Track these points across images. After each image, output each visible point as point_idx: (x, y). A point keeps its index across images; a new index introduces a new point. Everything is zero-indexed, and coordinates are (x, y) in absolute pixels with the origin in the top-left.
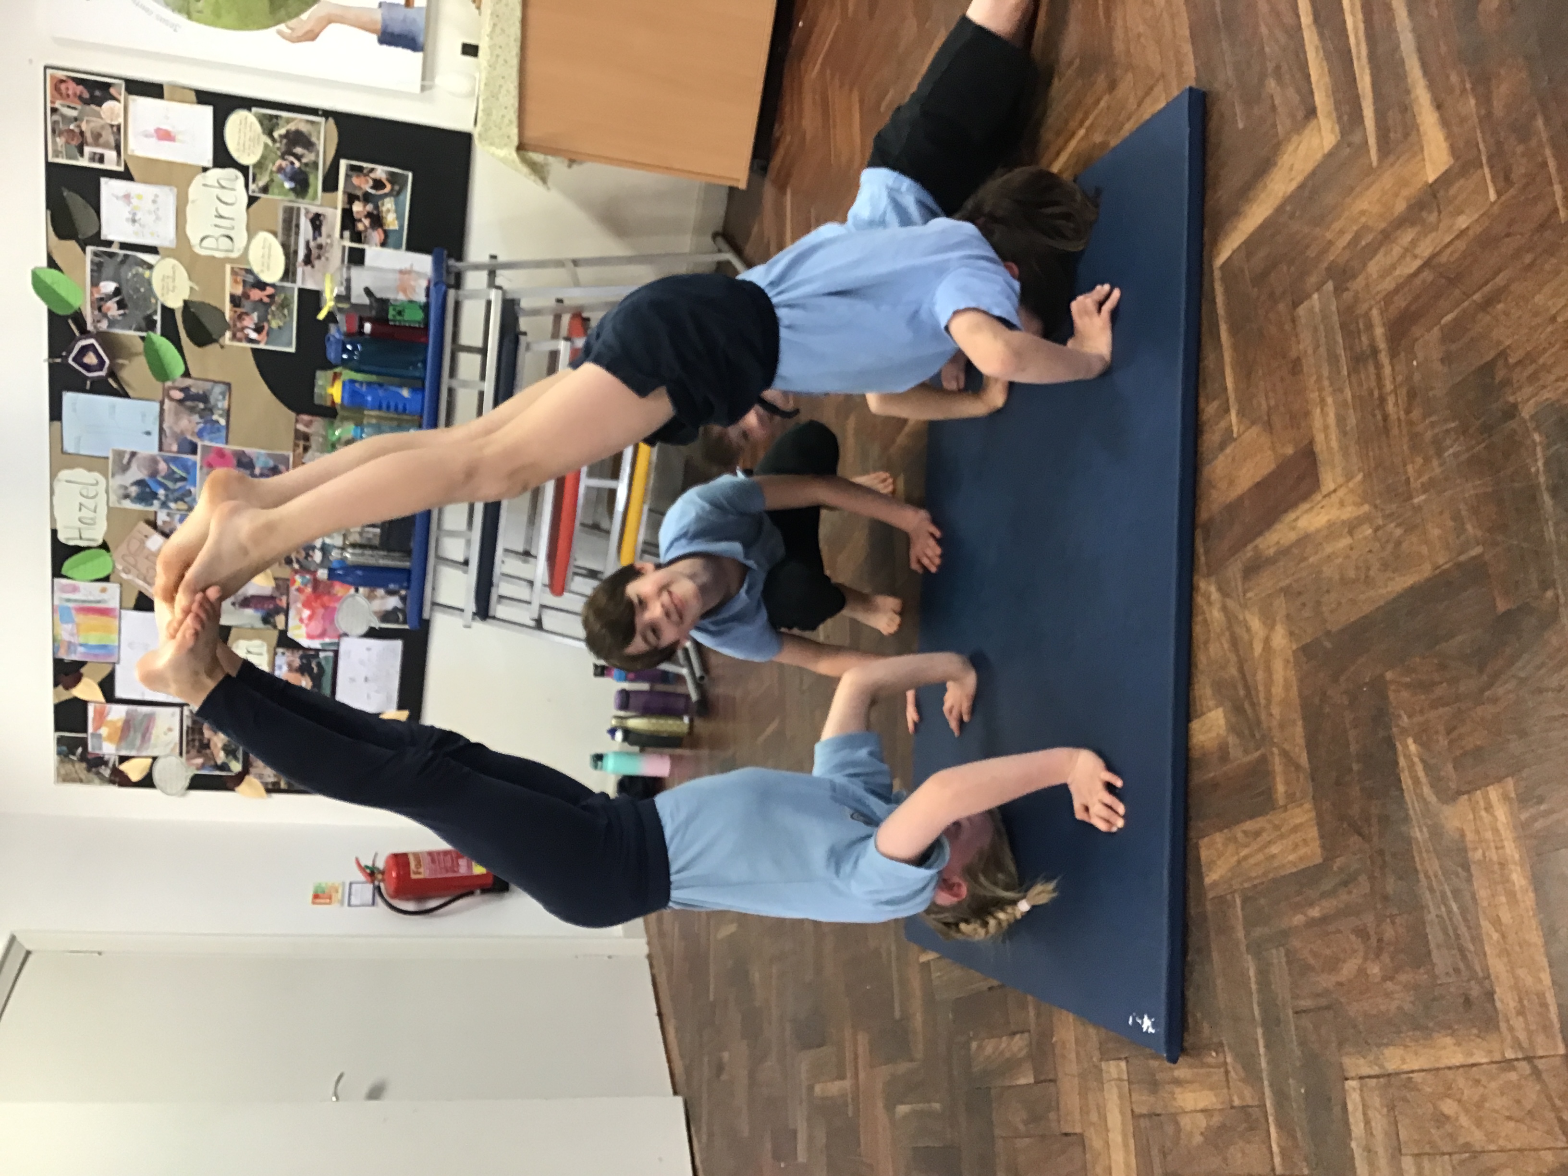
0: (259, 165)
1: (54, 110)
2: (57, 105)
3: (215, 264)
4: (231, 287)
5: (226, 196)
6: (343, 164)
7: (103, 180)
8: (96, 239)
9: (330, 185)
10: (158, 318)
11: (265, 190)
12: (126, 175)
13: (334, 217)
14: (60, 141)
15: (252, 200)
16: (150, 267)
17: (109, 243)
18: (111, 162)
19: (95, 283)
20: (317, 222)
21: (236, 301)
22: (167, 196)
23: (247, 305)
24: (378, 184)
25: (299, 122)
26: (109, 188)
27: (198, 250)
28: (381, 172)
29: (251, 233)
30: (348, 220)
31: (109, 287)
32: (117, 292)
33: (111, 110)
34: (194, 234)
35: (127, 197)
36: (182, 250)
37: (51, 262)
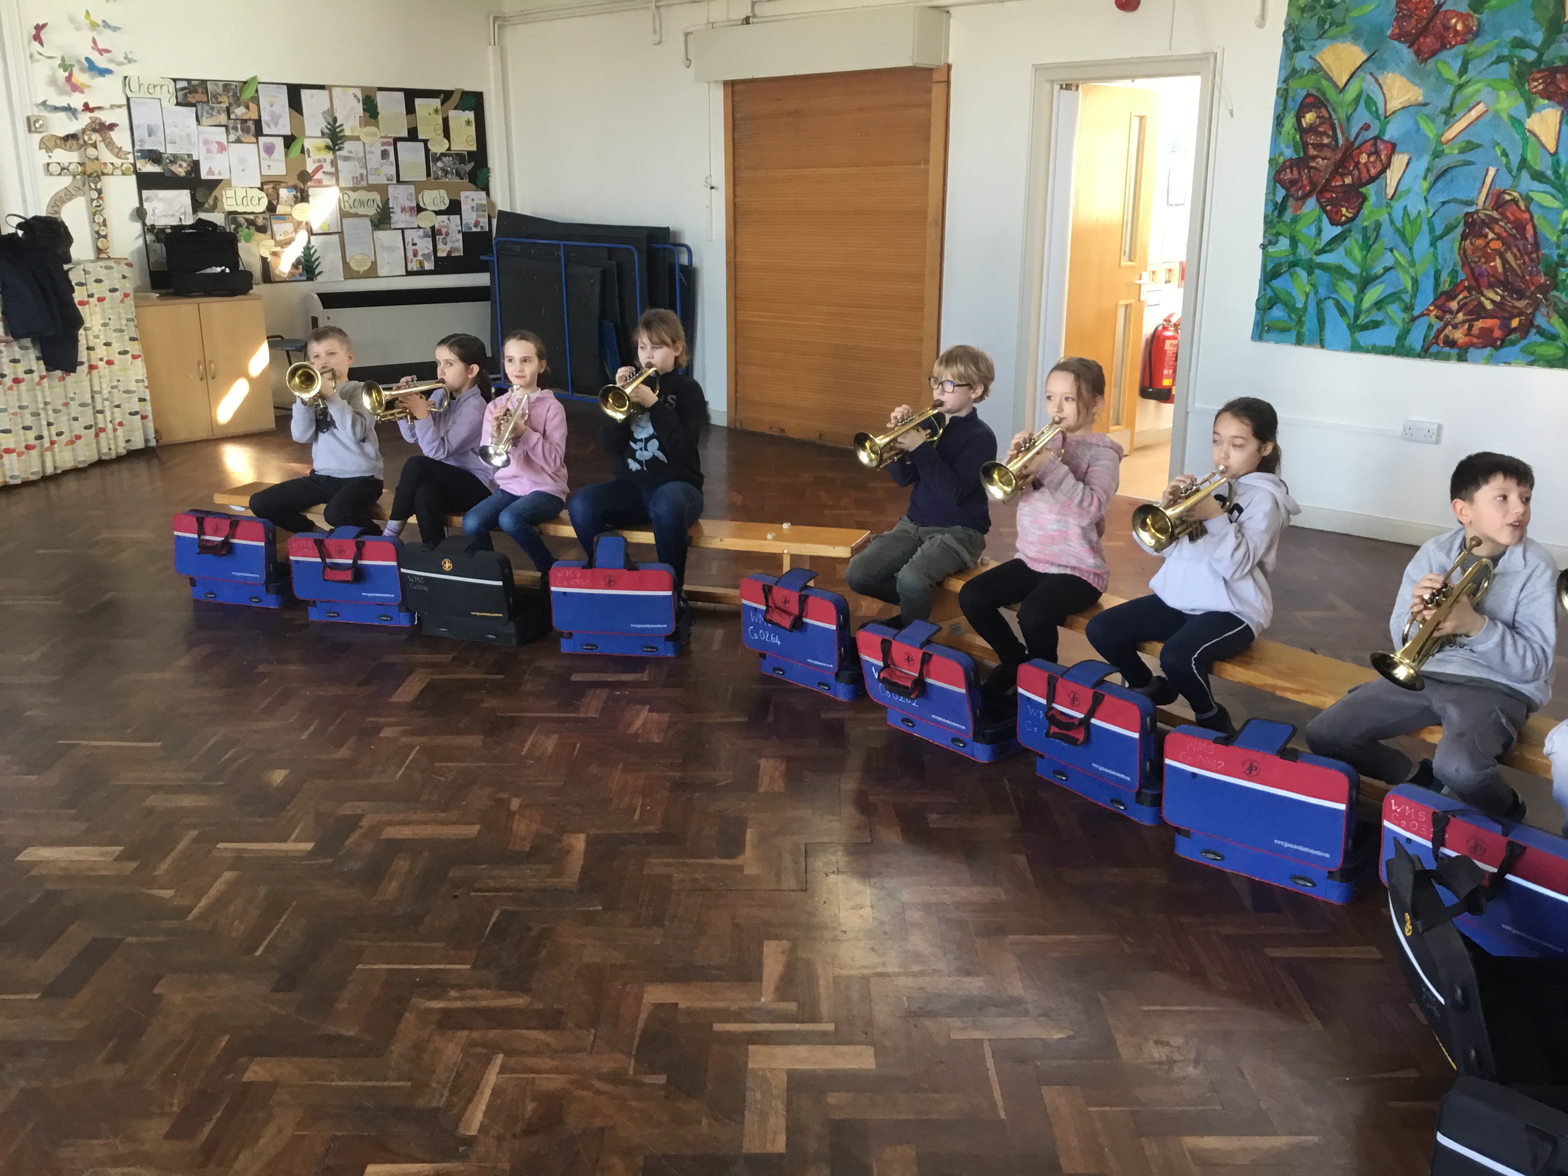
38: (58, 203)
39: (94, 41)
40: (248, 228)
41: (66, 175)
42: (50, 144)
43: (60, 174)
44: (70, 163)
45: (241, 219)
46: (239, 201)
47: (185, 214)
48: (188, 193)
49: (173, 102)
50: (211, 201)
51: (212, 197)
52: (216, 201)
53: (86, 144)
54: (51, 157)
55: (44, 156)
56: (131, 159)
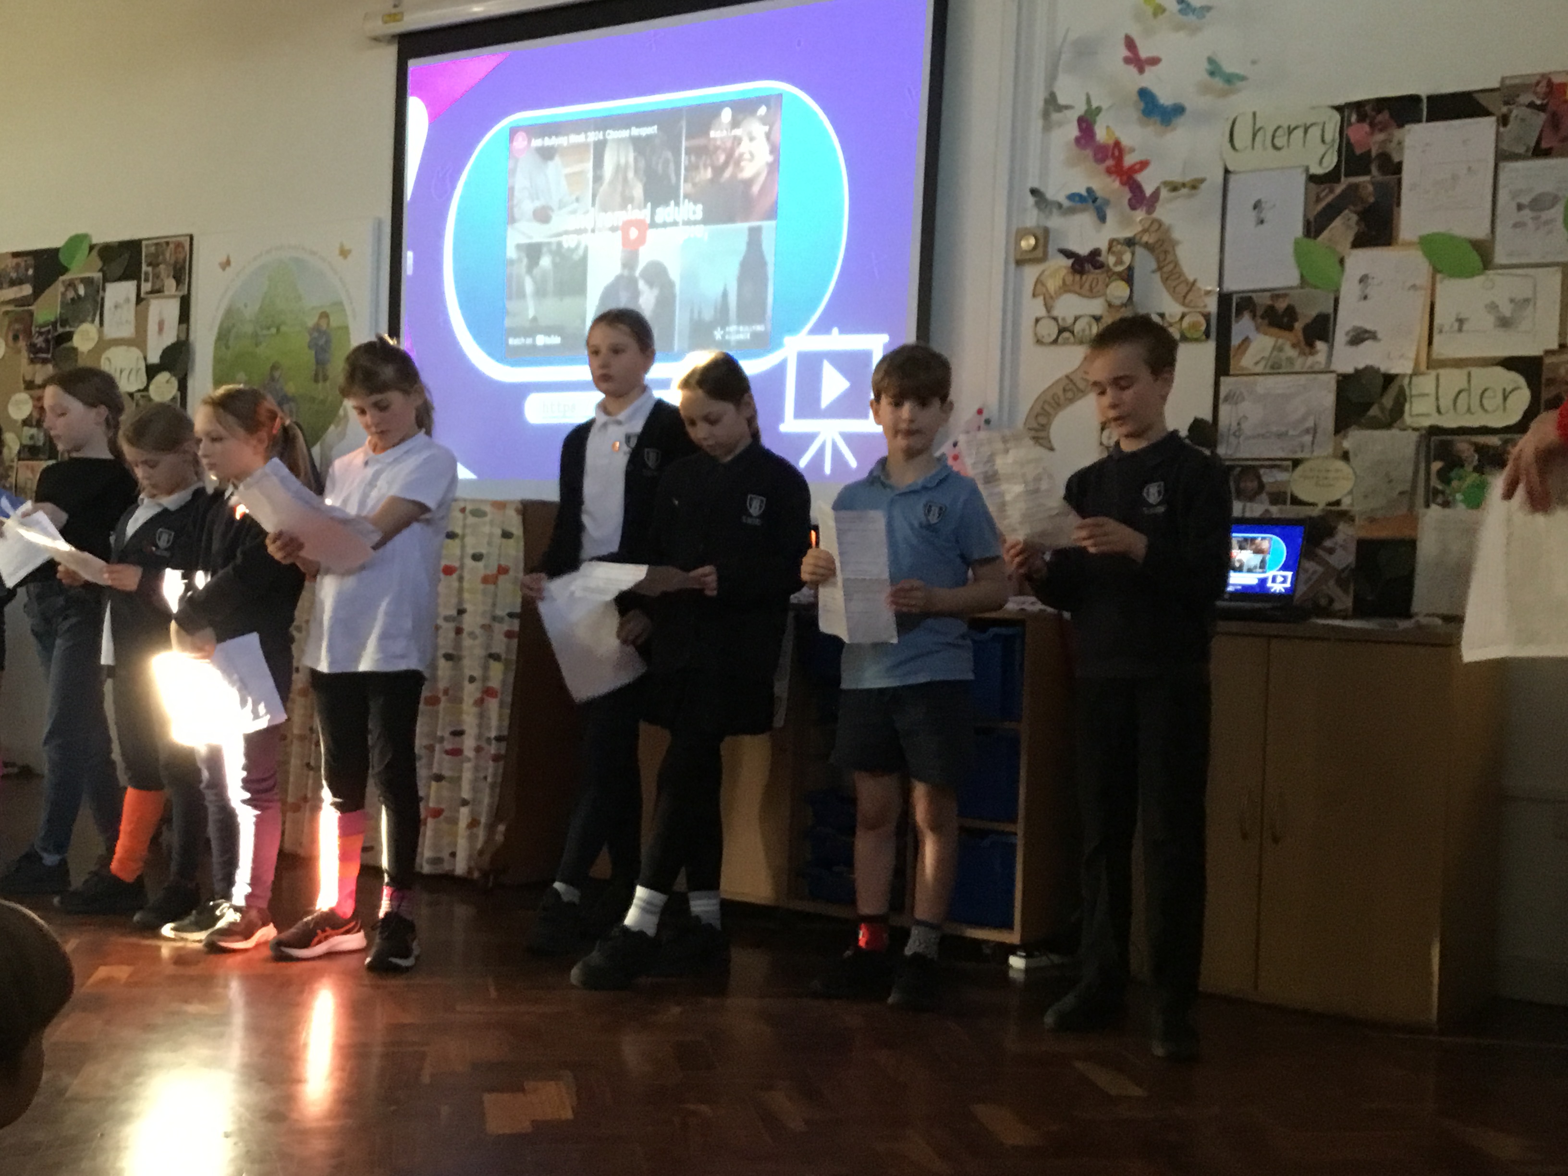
1: (167, 243)
2: (172, 246)
5: (133, 376)
7: (135, 283)
8: (106, 279)
10: (68, 329)
12: (139, 300)
14: (153, 249)
15: (132, 396)
16: (93, 321)
17: (104, 290)
18: (145, 287)
19: (82, 281)
22: (128, 331)
26: (129, 287)
27: (104, 357)
31: (82, 291)
32: (79, 297)
33: (170, 284)
34: (112, 352)
35: (127, 300)
36: (103, 345)
37: (92, 248)
38: (1047, 407)
39: (1130, 43)
40: (1479, 469)
41: (1066, 342)
42: (1052, 284)
43: (1055, 342)
44: (1076, 319)
45: (1463, 446)
46: (1446, 402)
47: (1314, 431)
48: (1330, 381)
49: (1330, 162)
50: (1388, 401)
51: (1393, 391)
52: (1401, 400)
53: (1113, 276)
54: (1048, 308)
55: (1036, 308)
56: (1212, 306)
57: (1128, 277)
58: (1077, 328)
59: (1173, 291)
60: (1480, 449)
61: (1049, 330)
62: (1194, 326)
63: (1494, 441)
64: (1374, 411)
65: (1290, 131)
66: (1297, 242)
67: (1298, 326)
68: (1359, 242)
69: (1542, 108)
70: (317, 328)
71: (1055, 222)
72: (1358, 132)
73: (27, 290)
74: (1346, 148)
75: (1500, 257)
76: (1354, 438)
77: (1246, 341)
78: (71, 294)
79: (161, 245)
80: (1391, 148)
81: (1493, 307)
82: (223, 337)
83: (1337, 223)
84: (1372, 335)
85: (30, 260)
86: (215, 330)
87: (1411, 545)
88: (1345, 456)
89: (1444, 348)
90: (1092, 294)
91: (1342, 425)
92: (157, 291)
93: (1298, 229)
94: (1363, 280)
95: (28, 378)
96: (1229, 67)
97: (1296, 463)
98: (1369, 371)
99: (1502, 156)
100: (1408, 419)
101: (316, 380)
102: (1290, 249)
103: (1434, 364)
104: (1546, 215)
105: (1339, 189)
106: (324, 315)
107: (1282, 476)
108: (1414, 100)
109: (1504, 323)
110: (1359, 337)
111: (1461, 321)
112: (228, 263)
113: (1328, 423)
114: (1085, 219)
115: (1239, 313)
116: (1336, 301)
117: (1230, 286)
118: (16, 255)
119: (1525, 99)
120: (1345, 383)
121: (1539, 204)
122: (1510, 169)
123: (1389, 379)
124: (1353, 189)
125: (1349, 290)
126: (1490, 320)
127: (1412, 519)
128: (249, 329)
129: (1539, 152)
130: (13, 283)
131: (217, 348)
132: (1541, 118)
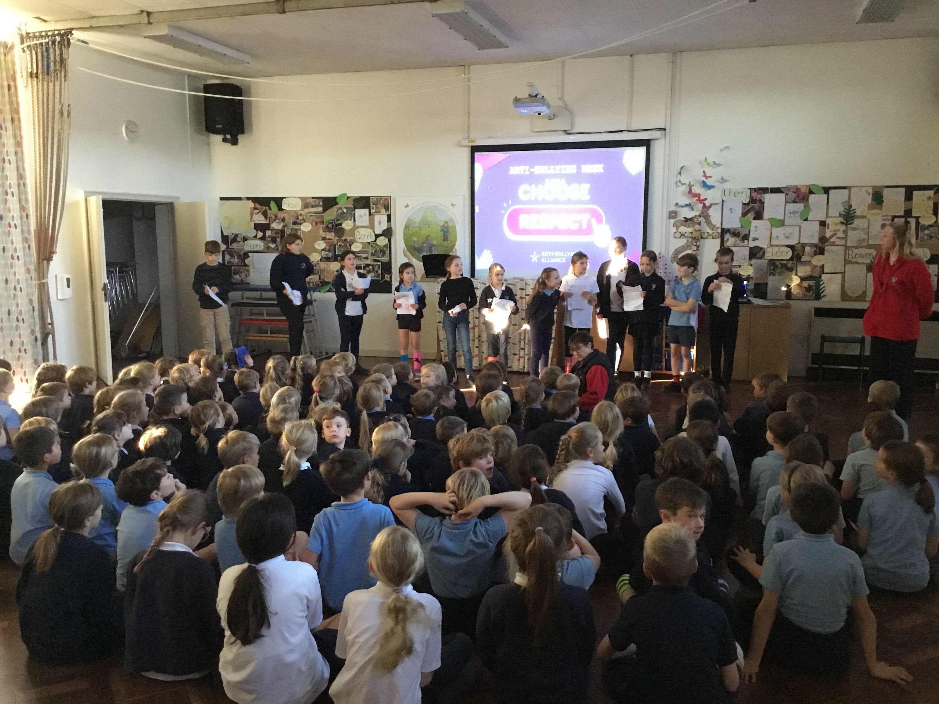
0: (377, 244)
1: (381, 198)
2: (383, 199)
3: (353, 235)
4: (349, 239)
5: (369, 237)
6: (380, 263)
8: (355, 208)
9: (375, 261)
11: (372, 246)
12: (370, 214)
13: (368, 262)
14: (375, 200)
15: (369, 243)
16: (351, 220)
17: (355, 211)
18: (372, 211)
19: (345, 208)
20: (366, 258)
21: (346, 240)
22: (367, 223)
23: (345, 242)
24: (377, 272)
25: (388, 253)
26: (367, 210)
27: (356, 231)
28: (380, 272)
29: (362, 243)
30: (368, 265)
31: (345, 211)
33: (383, 211)
34: (360, 230)
35: (365, 215)
36: (355, 227)
37: (348, 198)
39: (704, 172)
40: (781, 268)
41: (683, 238)
42: (679, 224)
43: (679, 238)
44: (686, 233)
45: (778, 263)
46: (774, 254)
47: (744, 259)
48: (748, 249)
49: (747, 201)
50: (761, 253)
51: (762, 251)
52: (764, 253)
53: (696, 223)
54: (677, 229)
55: (674, 229)
56: (719, 231)
57: (699, 224)
58: (686, 235)
59: (709, 227)
60: (781, 264)
61: (678, 235)
62: (716, 235)
63: (785, 262)
64: (758, 255)
65: (738, 193)
66: (740, 218)
67: (741, 236)
68: (755, 218)
69: (795, 193)
70: (444, 226)
71: (679, 210)
72: (754, 194)
73: (320, 209)
74: (751, 197)
75: (786, 224)
76: (753, 261)
77: (728, 239)
78: (340, 211)
79: (379, 199)
80: (762, 199)
81: (784, 234)
82: (407, 227)
83: (750, 214)
84: (758, 239)
85: (321, 200)
86: (404, 225)
87: (767, 284)
88: (751, 265)
89: (774, 242)
90: (688, 227)
91: (750, 259)
92: (378, 212)
93: (740, 215)
94: (756, 227)
95: (323, 236)
96: (725, 178)
97: (740, 266)
98: (757, 247)
99: (787, 202)
100: (766, 257)
101: (444, 240)
102: (738, 220)
103: (772, 246)
104: (796, 215)
105: (750, 207)
106: (446, 222)
107: (736, 269)
108: (767, 189)
109: (787, 238)
110: (755, 239)
111: (777, 237)
112: (408, 206)
113: (748, 257)
114: (687, 209)
115: (726, 232)
116: (749, 231)
117: (724, 227)
118: (313, 198)
119: (792, 190)
120: (751, 249)
121: (794, 213)
122: (788, 205)
123: (762, 248)
124: (753, 207)
125: (752, 229)
126: (783, 237)
127: (767, 279)
128: (417, 225)
129: (795, 202)
130: (313, 206)
131: (404, 231)
132: (795, 195)
